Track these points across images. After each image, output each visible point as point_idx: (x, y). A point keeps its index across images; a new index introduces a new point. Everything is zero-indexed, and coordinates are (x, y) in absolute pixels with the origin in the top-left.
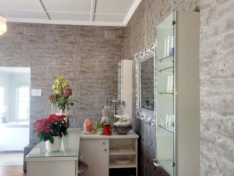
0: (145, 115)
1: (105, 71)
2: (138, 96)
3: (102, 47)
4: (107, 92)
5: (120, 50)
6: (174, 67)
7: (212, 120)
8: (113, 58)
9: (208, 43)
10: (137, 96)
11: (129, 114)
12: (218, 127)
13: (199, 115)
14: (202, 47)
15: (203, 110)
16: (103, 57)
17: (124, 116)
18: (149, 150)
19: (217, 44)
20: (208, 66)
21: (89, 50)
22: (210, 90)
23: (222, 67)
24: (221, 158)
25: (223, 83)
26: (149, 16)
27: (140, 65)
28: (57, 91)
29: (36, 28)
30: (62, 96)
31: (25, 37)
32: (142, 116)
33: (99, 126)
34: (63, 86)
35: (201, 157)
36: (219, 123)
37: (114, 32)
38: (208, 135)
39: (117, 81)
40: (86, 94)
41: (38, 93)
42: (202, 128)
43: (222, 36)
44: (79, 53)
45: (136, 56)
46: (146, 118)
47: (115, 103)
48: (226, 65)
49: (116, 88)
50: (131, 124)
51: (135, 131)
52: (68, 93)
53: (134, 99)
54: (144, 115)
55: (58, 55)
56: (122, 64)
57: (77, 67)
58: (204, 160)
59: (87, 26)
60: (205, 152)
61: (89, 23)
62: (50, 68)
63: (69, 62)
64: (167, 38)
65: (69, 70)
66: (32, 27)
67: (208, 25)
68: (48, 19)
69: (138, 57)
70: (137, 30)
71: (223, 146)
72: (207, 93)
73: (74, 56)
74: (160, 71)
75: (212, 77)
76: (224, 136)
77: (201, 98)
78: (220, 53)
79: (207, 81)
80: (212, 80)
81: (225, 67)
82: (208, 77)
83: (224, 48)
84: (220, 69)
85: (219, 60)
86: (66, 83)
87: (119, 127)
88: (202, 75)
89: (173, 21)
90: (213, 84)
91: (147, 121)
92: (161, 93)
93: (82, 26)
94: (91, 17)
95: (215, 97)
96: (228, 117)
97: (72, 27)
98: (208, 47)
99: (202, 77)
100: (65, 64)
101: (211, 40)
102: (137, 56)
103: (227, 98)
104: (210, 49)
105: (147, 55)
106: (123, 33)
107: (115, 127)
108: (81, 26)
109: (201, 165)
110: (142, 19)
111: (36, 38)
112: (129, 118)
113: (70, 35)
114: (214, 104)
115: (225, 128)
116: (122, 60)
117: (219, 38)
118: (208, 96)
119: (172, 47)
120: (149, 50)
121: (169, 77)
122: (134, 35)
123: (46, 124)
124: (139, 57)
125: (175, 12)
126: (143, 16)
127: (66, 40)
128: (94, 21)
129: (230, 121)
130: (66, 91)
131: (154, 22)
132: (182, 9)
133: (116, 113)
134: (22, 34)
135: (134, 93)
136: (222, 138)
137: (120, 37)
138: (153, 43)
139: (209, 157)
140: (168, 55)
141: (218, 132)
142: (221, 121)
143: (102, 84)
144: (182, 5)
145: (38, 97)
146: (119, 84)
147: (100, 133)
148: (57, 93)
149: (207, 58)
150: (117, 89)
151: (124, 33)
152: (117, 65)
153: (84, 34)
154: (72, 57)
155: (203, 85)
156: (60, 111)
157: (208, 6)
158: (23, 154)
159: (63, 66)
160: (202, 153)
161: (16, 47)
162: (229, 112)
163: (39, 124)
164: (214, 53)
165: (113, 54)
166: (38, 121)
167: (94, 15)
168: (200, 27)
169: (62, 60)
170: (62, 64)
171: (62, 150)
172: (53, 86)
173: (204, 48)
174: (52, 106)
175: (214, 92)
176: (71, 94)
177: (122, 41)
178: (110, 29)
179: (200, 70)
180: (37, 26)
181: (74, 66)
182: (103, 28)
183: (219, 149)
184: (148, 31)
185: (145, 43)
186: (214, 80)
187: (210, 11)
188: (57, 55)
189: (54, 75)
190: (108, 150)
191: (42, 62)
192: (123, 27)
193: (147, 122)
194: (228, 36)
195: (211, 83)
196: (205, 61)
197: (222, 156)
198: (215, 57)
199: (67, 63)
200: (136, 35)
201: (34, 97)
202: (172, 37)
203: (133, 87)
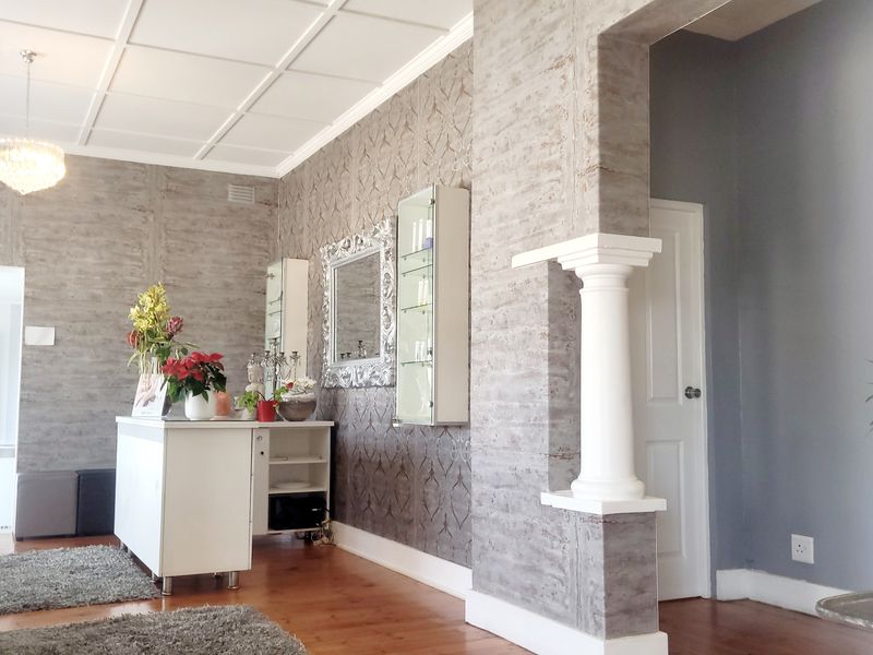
1: (227, 286)
2: (333, 337)
3: (221, 226)
4: (231, 340)
5: (267, 235)
8: (249, 255)
9: (481, 234)
10: (326, 338)
20: (480, 260)
21: (187, 231)
26: (365, 172)
27: (338, 270)
30: (160, 332)
32: (346, 377)
37: (252, 190)
41: (44, 336)
43: (494, 228)
44: (160, 238)
45: (328, 252)
46: (357, 377)
52: (176, 325)
53: (321, 346)
54: (352, 372)
55: (103, 239)
56: (286, 269)
59: (184, 170)
62: (80, 272)
63: (132, 258)
64: (418, 222)
65: (134, 279)
69: (333, 254)
70: (325, 194)
73: (145, 243)
75: (485, 272)
78: (493, 246)
79: (478, 277)
81: (497, 260)
83: (496, 240)
85: (492, 253)
87: (291, 403)
89: (431, 199)
90: (485, 279)
93: (170, 169)
97: (143, 169)
100: (122, 265)
101: (483, 231)
102: (331, 252)
105: (360, 250)
106: (274, 194)
107: (282, 404)
108: (166, 167)
110: (344, 174)
113: (138, 189)
114: (486, 301)
119: (429, 235)
120: (366, 240)
122: (314, 204)
124: (337, 253)
126: (347, 168)
127: (126, 200)
128: (202, 158)
130: (171, 323)
131: (377, 186)
137: (266, 204)
138: (377, 228)
140: (420, 248)
143: (219, 318)
145: (43, 349)
147: (249, 417)
148: (144, 327)
151: (276, 195)
153: (174, 188)
154: (141, 246)
159: (115, 269)
165: (249, 245)
169: (114, 253)
170: (114, 264)
176: (180, 329)
177: (271, 214)
178: (241, 180)
181: (146, 269)
182: (223, 178)
184: (362, 200)
185: (352, 224)
186: (487, 274)
189: (91, 290)
190: (267, 454)
191: (56, 255)
192: (275, 179)
194: (500, 229)
198: (488, 250)
199: (128, 262)
200: (322, 205)
201: (33, 348)
202: (430, 221)
203: (312, 324)
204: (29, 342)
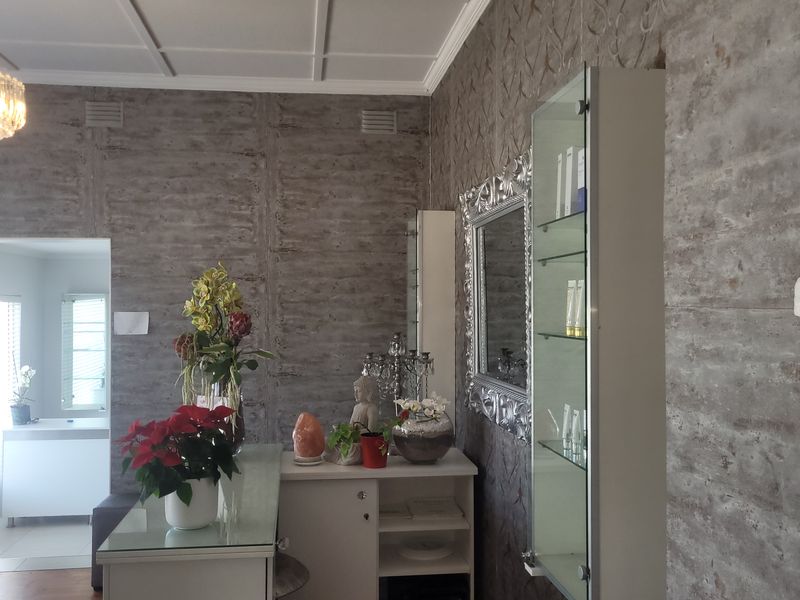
0: (497, 402)
1: (362, 246)
2: (476, 333)
3: (353, 168)
4: (369, 319)
5: (414, 176)
6: (586, 252)
7: (702, 440)
8: (391, 203)
9: (690, 187)
10: (469, 334)
11: (443, 397)
12: (720, 463)
13: (663, 420)
14: (671, 200)
15: (676, 404)
16: (356, 200)
17: (426, 402)
18: (511, 517)
19: (719, 195)
20: (690, 263)
21: (308, 178)
22: (695, 342)
23: (732, 271)
24: (730, 564)
25: (735, 323)
26: (510, 69)
27: (481, 231)
28: (201, 320)
29: (127, 103)
30: (218, 336)
31: (88, 135)
32: (489, 404)
33: (343, 437)
34: (221, 304)
35: (668, 556)
36: (724, 450)
37: (392, 116)
38: (692, 485)
39: (404, 280)
40: (302, 327)
41: (137, 323)
42: (672, 463)
43: (731, 170)
44: (274, 189)
45: (468, 202)
46: (501, 411)
47: (399, 357)
48: (746, 266)
49: (401, 305)
50: (451, 430)
51: (465, 452)
52: (238, 326)
53: (463, 343)
54: (495, 399)
55: (204, 195)
56: (422, 227)
57: (267, 236)
58: (679, 567)
59: (302, 96)
60: (681, 540)
61: (308, 85)
62: (177, 240)
63: (240, 218)
64: (565, 153)
65: (243, 245)
66: (113, 101)
67: (691, 130)
68: (167, 75)
69: (473, 205)
70: (469, 112)
71: (735, 524)
72: (688, 352)
73: (256, 197)
74: (544, 261)
75: (703, 301)
76: (740, 493)
77: (669, 366)
78: (728, 225)
79: (687, 313)
80: (702, 310)
81: (740, 273)
82: (691, 298)
83: (738, 210)
84: (726, 276)
85: (723, 249)
86: (231, 292)
87: (412, 438)
88: (673, 290)
89: (581, 102)
90: (705, 325)
91: (504, 421)
92: (547, 336)
93: (285, 96)
94: (314, 66)
95: (711, 366)
96: (752, 434)
97: (250, 100)
98: (689, 203)
99: (673, 298)
100: (227, 227)
101: (699, 179)
102: (471, 202)
103: (747, 373)
104: (696, 209)
105: (501, 201)
106: (424, 119)
107: (400, 440)
108: (280, 94)
109: (671, 580)
110: (487, 77)
111: (128, 139)
112: (443, 408)
113: (244, 127)
114: (708, 389)
115: (741, 469)
116: (419, 212)
117: (724, 177)
118: (692, 360)
119: (581, 185)
120: (507, 185)
121: (572, 283)
122: (459, 127)
123: (167, 438)
124: (476, 204)
125: (589, 70)
126: (490, 66)
127: (231, 143)
128: (323, 78)
129: (757, 447)
130: (231, 323)
131: (524, 89)
132: (614, 53)
133: (401, 394)
134: (78, 126)
135: (462, 325)
136: (732, 501)
137: (414, 131)
138: (521, 163)
139: (693, 557)
140: (568, 213)
141: (719, 480)
142: (731, 446)
143: (353, 291)
144: (613, 42)
145: (136, 340)
146: (410, 293)
147: (349, 459)
148: (201, 328)
149: (686, 238)
150: (405, 308)
151: (426, 120)
152: (404, 227)
153: (290, 122)
154: (250, 202)
155: (675, 324)
156: (211, 390)
157: (690, 66)
158: (90, 528)
159: (220, 233)
160: (673, 545)
161: (60, 170)
162: (755, 417)
163: (141, 438)
164: (709, 224)
165: (391, 191)
166: (139, 430)
167: (325, 60)
168: (666, 133)
169: (217, 213)
170: (217, 227)
171: (223, 517)
172: (189, 305)
173: (678, 204)
174: (184, 371)
175: (707, 348)
176: (247, 330)
177: (420, 147)
178: (377, 103)
179: (666, 273)
180: (131, 96)
181: (258, 230)
182: (353, 102)
183: (723, 533)
184: (506, 117)
185: (496, 158)
186: (709, 309)
187: (697, 84)
188: (202, 197)
189: (191, 262)
190: (374, 516)
191: (147, 219)
192: (425, 97)
193: (505, 425)
194: (752, 173)
195: (699, 320)
196: (680, 245)
197: (733, 558)
198: (711, 237)
199: (234, 223)
200: (467, 129)
201: (123, 338)
202: (581, 153)
203: (459, 305)
204: (121, 331)
